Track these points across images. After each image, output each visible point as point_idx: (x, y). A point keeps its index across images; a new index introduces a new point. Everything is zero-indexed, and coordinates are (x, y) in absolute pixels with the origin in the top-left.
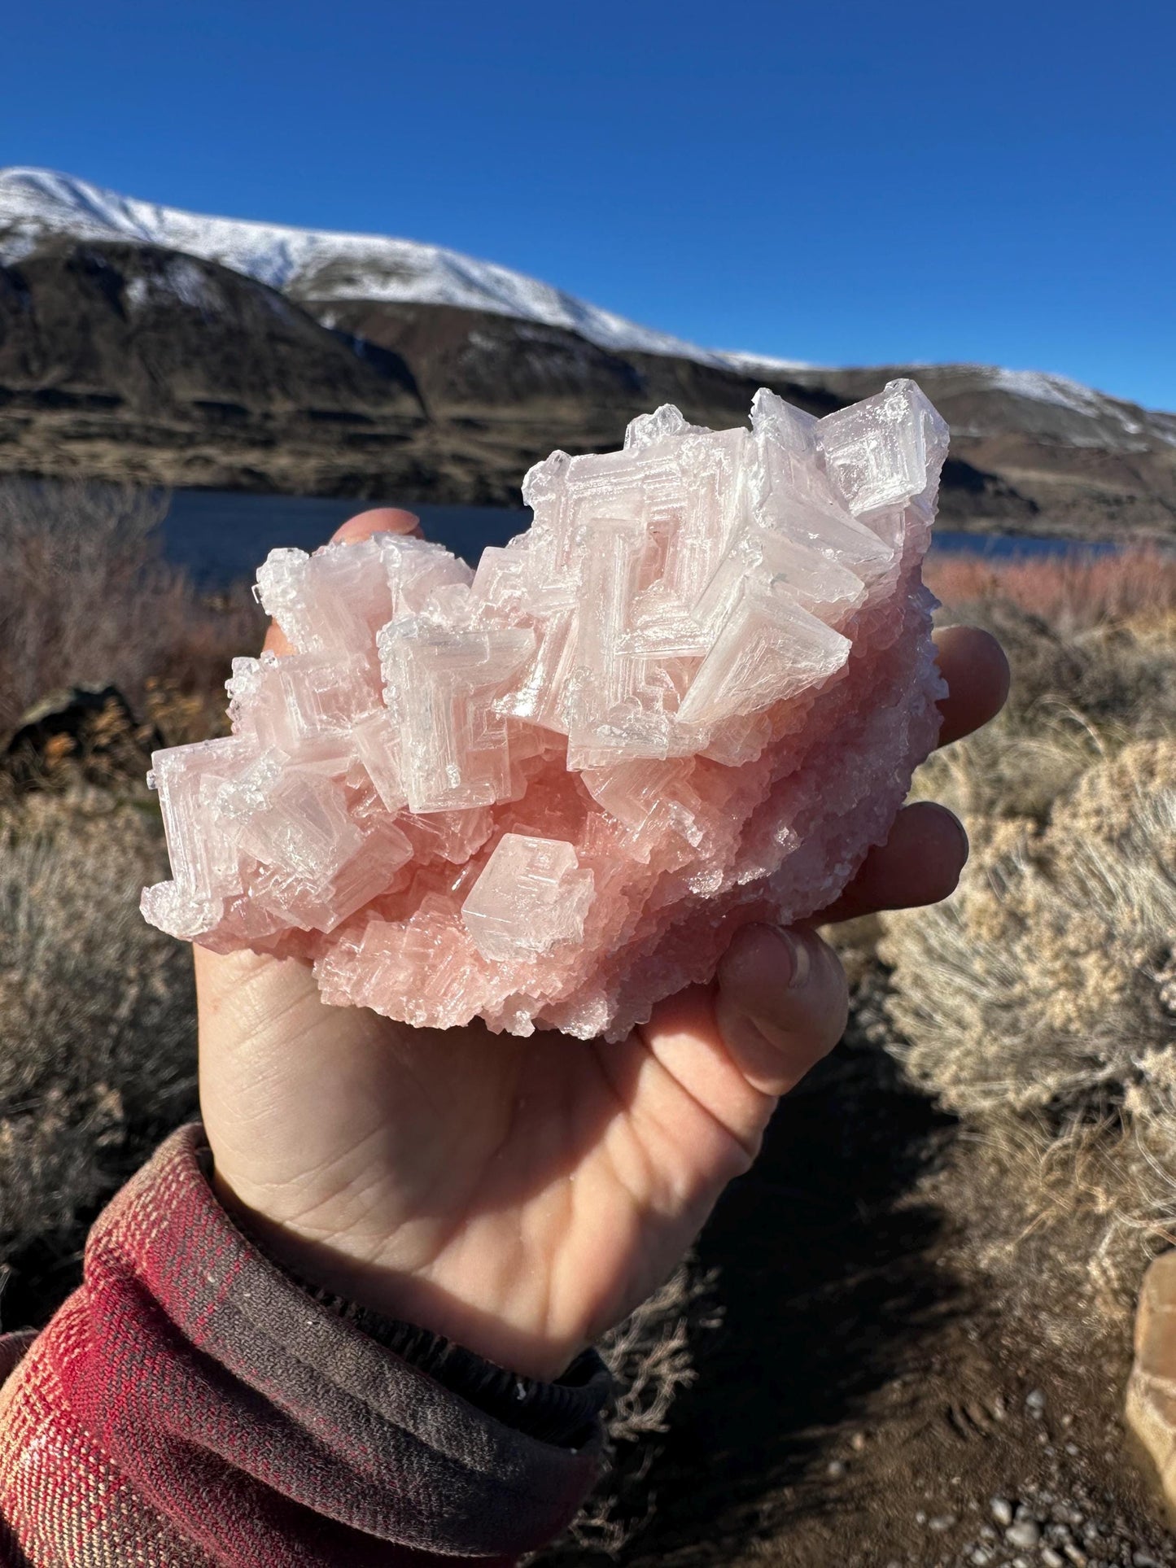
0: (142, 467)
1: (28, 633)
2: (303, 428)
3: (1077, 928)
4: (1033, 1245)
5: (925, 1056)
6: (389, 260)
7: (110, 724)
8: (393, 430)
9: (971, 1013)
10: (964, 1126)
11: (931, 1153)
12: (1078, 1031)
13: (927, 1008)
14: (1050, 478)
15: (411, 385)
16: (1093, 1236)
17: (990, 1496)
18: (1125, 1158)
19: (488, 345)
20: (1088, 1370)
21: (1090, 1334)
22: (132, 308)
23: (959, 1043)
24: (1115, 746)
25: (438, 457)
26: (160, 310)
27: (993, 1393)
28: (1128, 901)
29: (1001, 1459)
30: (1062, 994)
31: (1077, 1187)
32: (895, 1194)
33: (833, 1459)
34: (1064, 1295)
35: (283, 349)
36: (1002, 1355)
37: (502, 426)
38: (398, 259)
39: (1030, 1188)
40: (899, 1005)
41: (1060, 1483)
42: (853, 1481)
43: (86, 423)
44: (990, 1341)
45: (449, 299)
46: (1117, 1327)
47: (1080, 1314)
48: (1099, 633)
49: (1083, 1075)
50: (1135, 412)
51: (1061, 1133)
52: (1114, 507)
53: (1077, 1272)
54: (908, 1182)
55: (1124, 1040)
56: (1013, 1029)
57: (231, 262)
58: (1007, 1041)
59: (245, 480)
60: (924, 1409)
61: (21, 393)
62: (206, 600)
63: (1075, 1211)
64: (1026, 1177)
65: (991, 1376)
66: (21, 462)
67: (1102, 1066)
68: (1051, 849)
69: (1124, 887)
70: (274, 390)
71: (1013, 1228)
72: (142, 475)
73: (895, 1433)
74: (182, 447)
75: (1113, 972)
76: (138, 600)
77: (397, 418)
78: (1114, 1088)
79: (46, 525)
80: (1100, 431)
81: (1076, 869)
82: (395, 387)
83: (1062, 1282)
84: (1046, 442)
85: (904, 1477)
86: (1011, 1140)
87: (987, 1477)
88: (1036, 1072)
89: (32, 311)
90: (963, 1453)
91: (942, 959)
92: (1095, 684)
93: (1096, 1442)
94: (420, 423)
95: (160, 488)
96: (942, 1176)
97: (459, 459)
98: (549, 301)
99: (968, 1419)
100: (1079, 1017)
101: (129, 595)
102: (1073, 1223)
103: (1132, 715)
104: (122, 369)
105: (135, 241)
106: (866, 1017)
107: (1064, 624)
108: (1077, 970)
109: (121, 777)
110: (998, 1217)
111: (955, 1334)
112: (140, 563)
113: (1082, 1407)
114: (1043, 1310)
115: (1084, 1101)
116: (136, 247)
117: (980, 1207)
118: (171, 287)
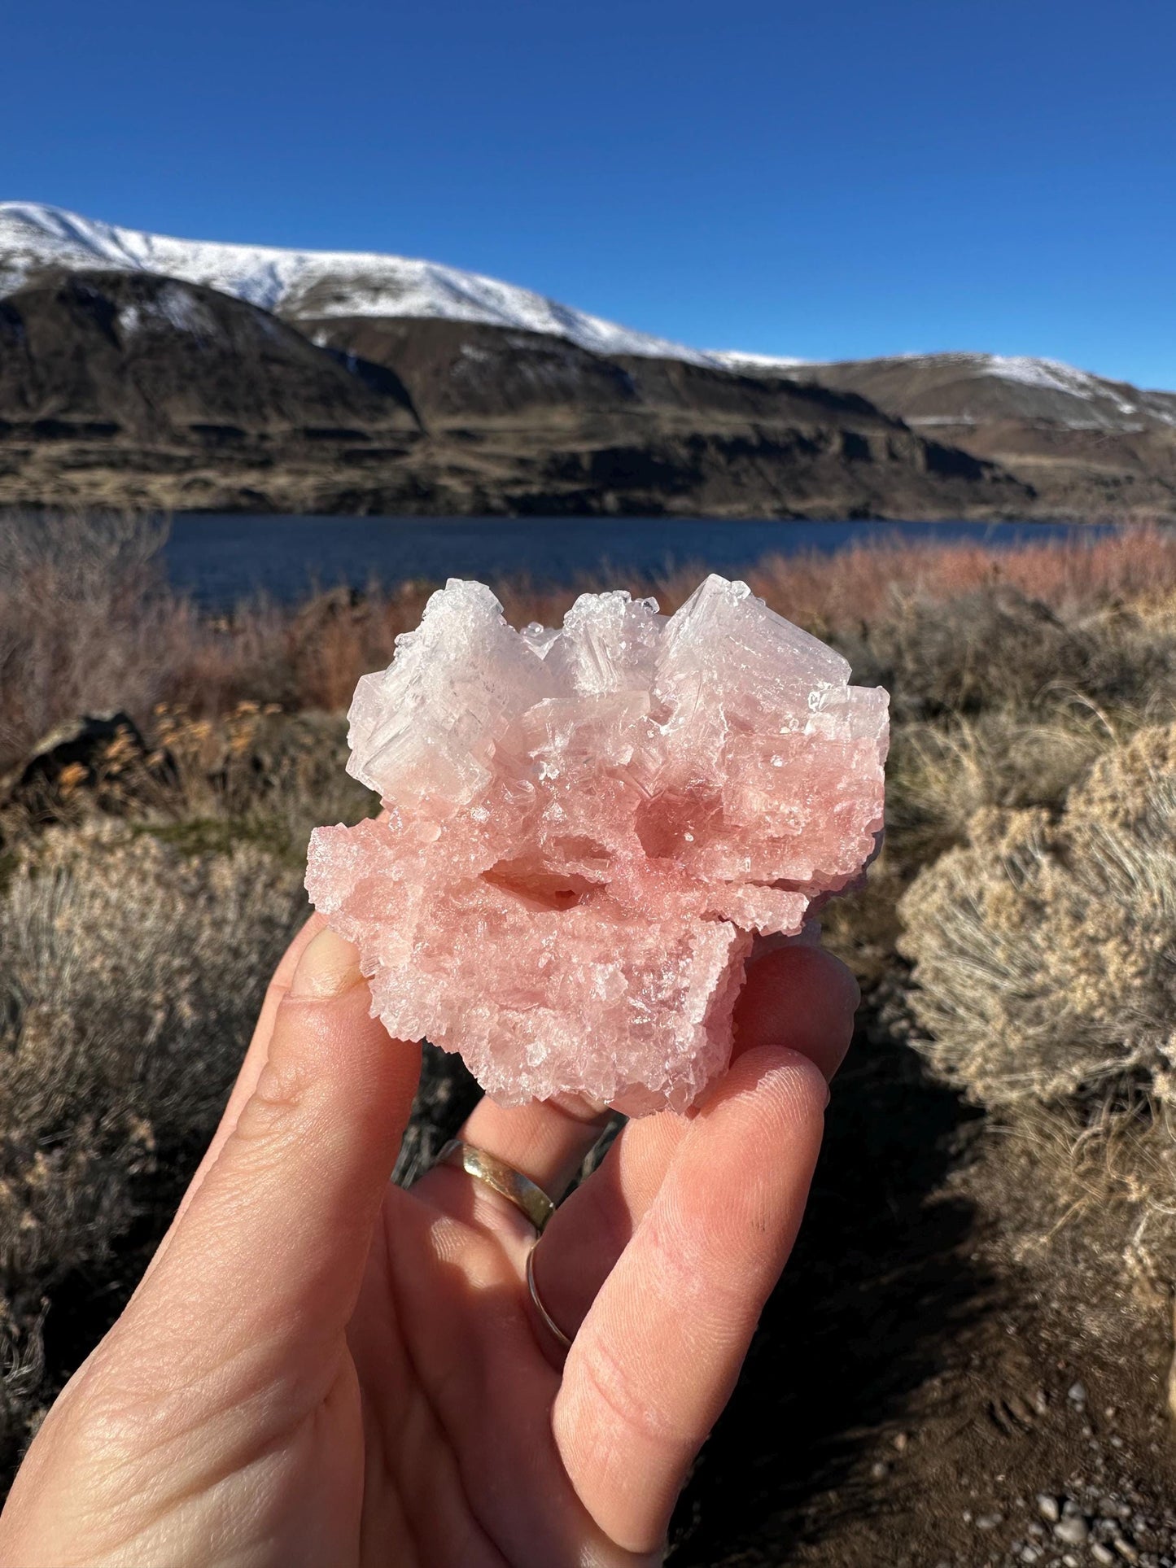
0: (142, 493)
1: (38, 664)
2: (300, 447)
3: (1096, 914)
4: (1067, 1234)
5: (949, 1050)
6: (377, 276)
7: (121, 752)
8: (389, 445)
9: (992, 1005)
10: (990, 1119)
11: (960, 1147)
12: (1102, 1019)
13: (949, 1002)
14: (1047, 462)
15: (405, 400)
16: (1127, 1224)
17: (1037, 1492)
18: (1155, 1145)
19: (480, 356)
20: (1128, 1361)
21: (1130, 1323)
22: (125, 336)
23: (984, 1035)
24: (1128, 729)
25: (435, 469)
26: (153, 337)
27: (1034, 1387)
28: (1147, 886)
29: (1045, 1454)
30: (1083, 978)
31: (1109, 1176)
32: (928, 1190)
33: (876, 1460)
34: (1101, 1286)
35: (276, 370)
36: (1041, 1349)
37: (496, 436)
38: (387, 274)
39: (1061, 1178)
40: (922, 1000)
41: (1106, 1477)
42: (897, 1482)
43: (85, 452)
44: (1029, 1335)
45: (439, 311)
46: (1155, 1315)
47: (1118, 1305)
48: (1104, 616)
49: (1108, 1063)
50: (1128, 392)
51: (1090, 1122)
52: (1112, 488)
53: (1113, 1261)
54: (941, 1182)
55: (1147, 1026)
56: (1037, 1018)
57: (220, 285)
58: (1031, 1031)
59: (244, 501)
60: (966, 1406)
61: (19, 426)
62: (210, 624)
63: (1108, 1201)
64: (1056, 1167)
65: (1031, 1370)
66: (22, 493)
67: (1128, 1052)
68: (1068, 836)
69: (1142, 872)
70: (269, 411)
71: (1046, 1219)
72: (142, 501)
73: (937, 1431)
74: (180, 472)
75: (1133, 958)
76: (143, 627)
77: (392, 432)
78: (1142, 1074)
79: (49, 556)
80: (1095, 413)
81: (1094, 856)
82: (389, 402)
83: (1098, 1272)
84: (1042, 427)
85: (948, 1477)
86: (1040, 1132)
87: (1033, 1473)
88: (1061, 1062)
89: (27, 345)
90: (1007, 1450)
91: (962, 952)
92: (1102, 666)
93: (1141, 1433)
94: (414, 437)
95: (160, 512)
96: (973, 1170)
97: (456, 471)
98: (538, 309)
99: (1010, 1415)
100: (1102, 1003)
101: (134, 622)
102: (1106, 1212)
103: (1139, 696)
104: (118, 397)
105: (125, 268)
106: (887, 1012)
107: (1067, 610)
108: (1097, 956)
109: (134, 803)
110: (1030, 1209)
111: (992, 1329)
112: (143, 589)
113: (1126, 1399)
114: (1080, 1301)
115: (1111, 1089)
116: (126, 275)
117: (1011, 1200)
118: (161, 312)
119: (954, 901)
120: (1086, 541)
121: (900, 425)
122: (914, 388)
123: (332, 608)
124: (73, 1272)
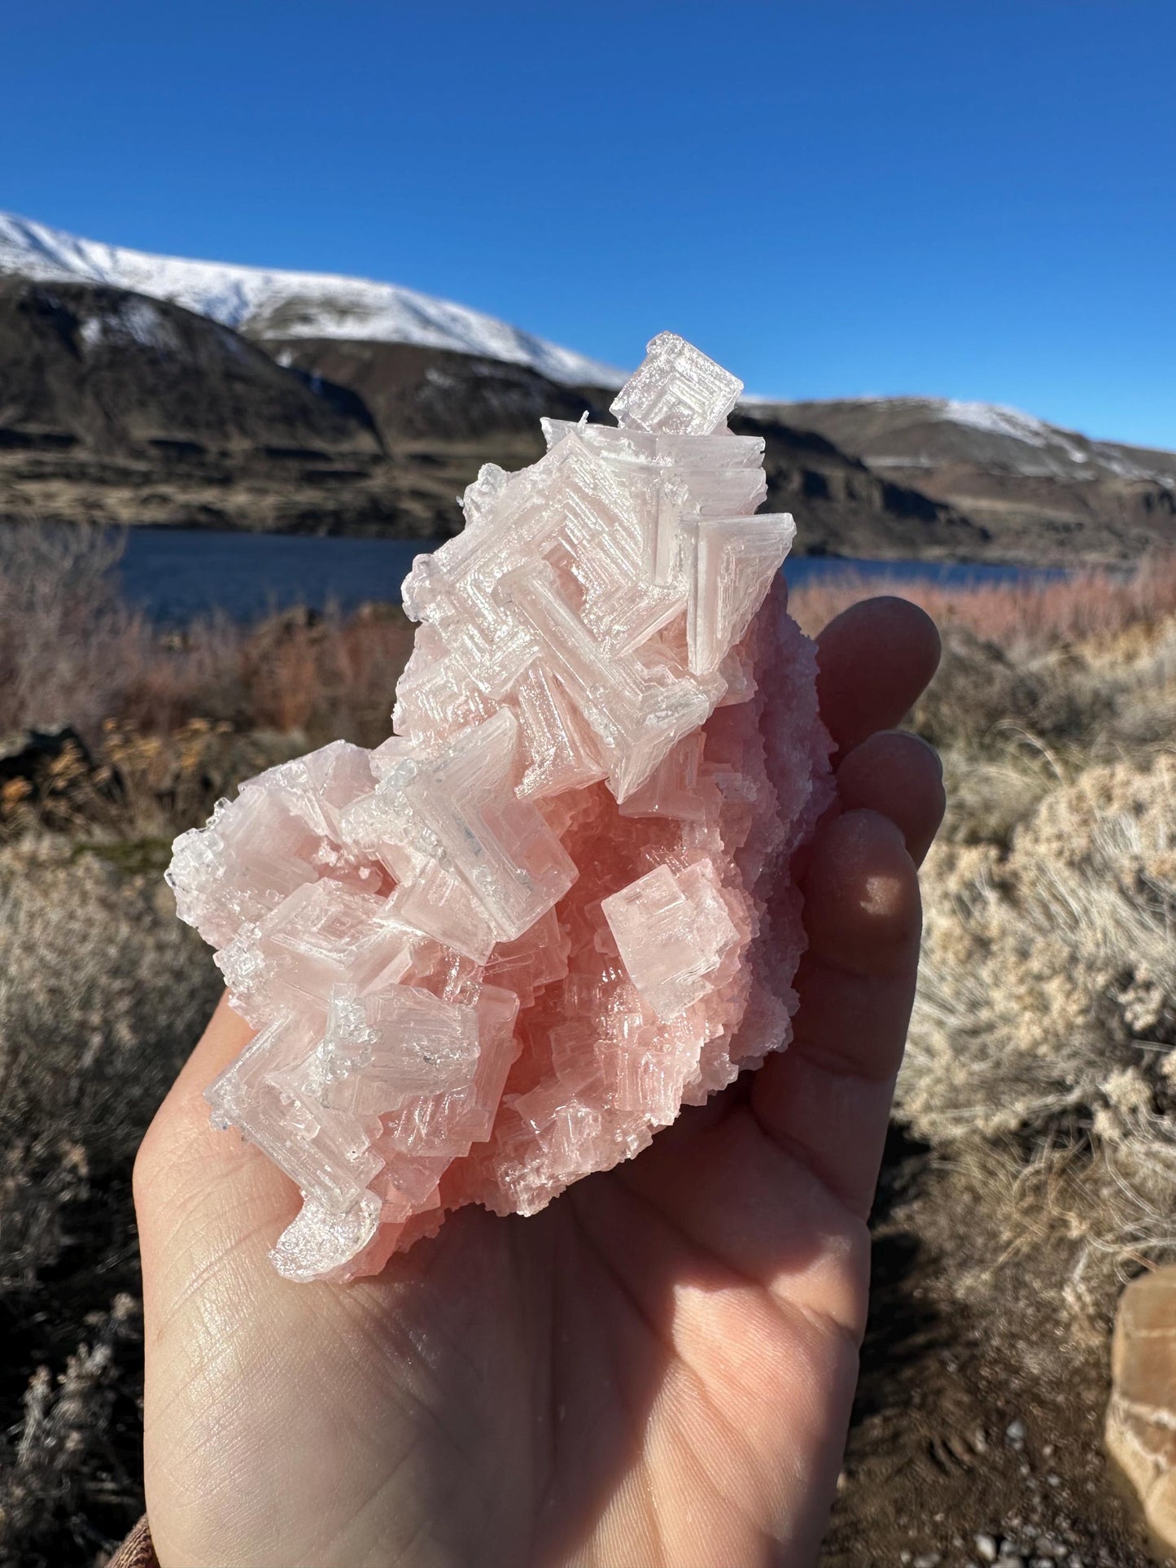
0: (97, 505)
2: (261, 466)
3: (1041, 952)
4: (1008, 1272)
6: (343, 301)
7: (67, 767)
8: (350, 466)
9: (939, 1040)
10: (935, 1154)
11: (904, 1182)
12: (1045, 1055)
14: (1001, 506)
15: (368, 422)
16: (1067, 1261)
17: (975, 1532)
18: (1096, 1182)
19: (445, 382)
20: (1067, 1399)
21: (1069, 1361)
22: (87, 348)
23: (929, 1071)
24: (1073, 770)
25: (397, 493)
26: (115, 350)
27: (973, 1425)
28: (1091, 924)
29: (984, 1492)
30: (1028, 1015)
31: (1050, 1213)
34: (1041, 1323)
35: (239, 388)
36: (981, 1386)
37: (460, 462)
38: (353, 298)
39: (1003, 1215)
41: (1043, 1516)
43: (40, 463)
44: (969, 1372)
45: (406, 338)
46: (1094, 1353)
47: (1057, 1342)
48: (1053, 658)
49: (1050, 1099)
50: (1080, 441)
51: (1032, 1158)
52: (1064, 534)
53: (1053, 1298)
55: (1091, 1064)
56: (983, 1054)
57: (186, 301)
58: (977, 1067)
59: (203, 518)
60: (905, 1444)
62: (164, 640)
63: (1049, 1238)
64: (999, 1204)
65: (970, 1408)
67: (1068, 1089)
68: (1015, 874)
69: (1086, 911)
70: (231, 429)
71: (988, 1256)
72: (97, 514)
73: (877, 1470)
74: (137, 486)
75: (1075, 996)
76: (94, 641)
77: (355, 454)
78: (1083, 1112)
80: (1048, 460)
81: (1040, 894)
82: (352, 424)
83: (1038, 1310)
84: (996, 472)
85: (887, 1516)
86: (984, 1167)
87: (971, 1512)
88: (1005, 1098)
90: (946, 1488)
92: (1050, 708)
93: (1078, 1471)
94: (378, 459)
95: (116, 527)
96: (916, 1206)
97: (418, 494)
98: (505, 338)
99: (950, 1453)
100: (1045, 1040)
101: (86, 634)
102: (1047, 1250)
103: (1087, 739)
104: (76, 408)
105: (89, 281)
107: (1018, 651)
108: (1041, 995)
109: (79, 820)
110: (973, 1246)
111: (933, 1366)
112: (96, 602)
113: (1062, 1436)
114: (1021, 1338)
115: (1054, 1126)
116: (90, 288)
117: (954, 1236)
118: (125, 326)
120: (1038, 584)
121: (858, 465)
122: (874, 430)
123: (288, 628)
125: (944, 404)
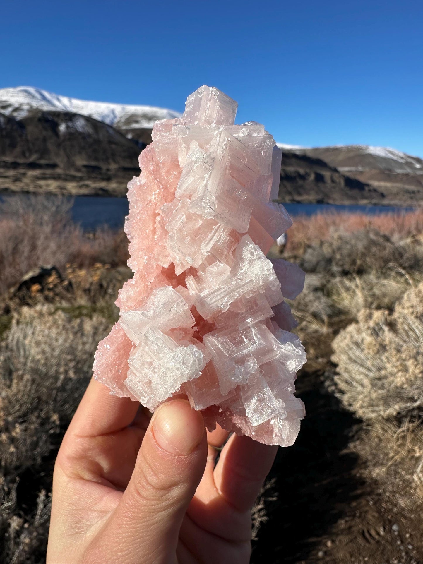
0: (64, 188)
1: (25, 248)
2: (121, 174)
3: (405, 350)
4: (392, 468)
5: (350, 398)
6: (150, 115)
7: (53, 280)
9: (366, 382)
10: (365, 424)
11: (353, 433)
12: (406, 388)
13: (350, 380)
14: (389, 185)
16: (415, 465)
20: (415, 516)
21: (415, 502)
22: (61, 134)
23: (362, 392)
24: (417, 282)
26: (71, 134)
27: (380, 525)
29: (383, 550)
30: (400, 374)
31: (408, 447)
32: (342, 450)
33: (320, 550)
34: (405, 488)
35: (113, 146)
36: (382, 511)
38: (154, 114)
39: (391, 447)
40: (340, 379)
41: (406, 560)
42: (328, 559)
43: (45, 174)
44: (377, 505)
47: (411, 495)
48: (409, 240)
49: (409, 404)
50: (418, 160)
51: (401, 426)
52: (412, 194)
53: (409, 478)
54: (345, 446)
56: (382, 387)
57: (96, 117)
58: (380, 392)
59: (100, 192)
60: (354, 531)
61: (22, 164)
62: (87, 235)
63: (408, 456)
64: (389, 442)
65: (378, 518)
66: (22, 188)
67: (416, 401)
68: (395, 320)
69: (422, 334)
70: (111, 161)
71: (385, 462)
72: (64, 191)
73: (343, 540)
74: (78, 181)
76: (63, 236)
78: (421, 409)
79: (31, 210)
80: (405, 167)
81: (404, 328)
83: (404, 483)
84: (387, 172)
85: (347, 558)
86: (383, 429)
87: (378, 558)
88: (391, 403)
89: (26, 136)
90: (369, 548)
91: (355, 362)
92: (408, 259)
93: (419, 544)
95: (70, 196)
96: (358, 443)
99: (370, 535)
100: (406, 382)
101: (60, 234)
102: (407, 460)
104: (57, 155)
105: (62, 110)
106: (327, 383)
107: (395, 238)
108: (405, 365)
109: (57, 299)
110: (379, 458)
111: (364, 502)
112: (64, 222)
113: (413, 530)
114: (397, 493)
115: (410, 414)
116: (62, 113)
117: (372, 454)
118: (74, 126)
119: (353, 343)
120: (403, 213)
121: (335, 170)
122: (341, 157)
124: (28, 469)
125: (367, 148)
